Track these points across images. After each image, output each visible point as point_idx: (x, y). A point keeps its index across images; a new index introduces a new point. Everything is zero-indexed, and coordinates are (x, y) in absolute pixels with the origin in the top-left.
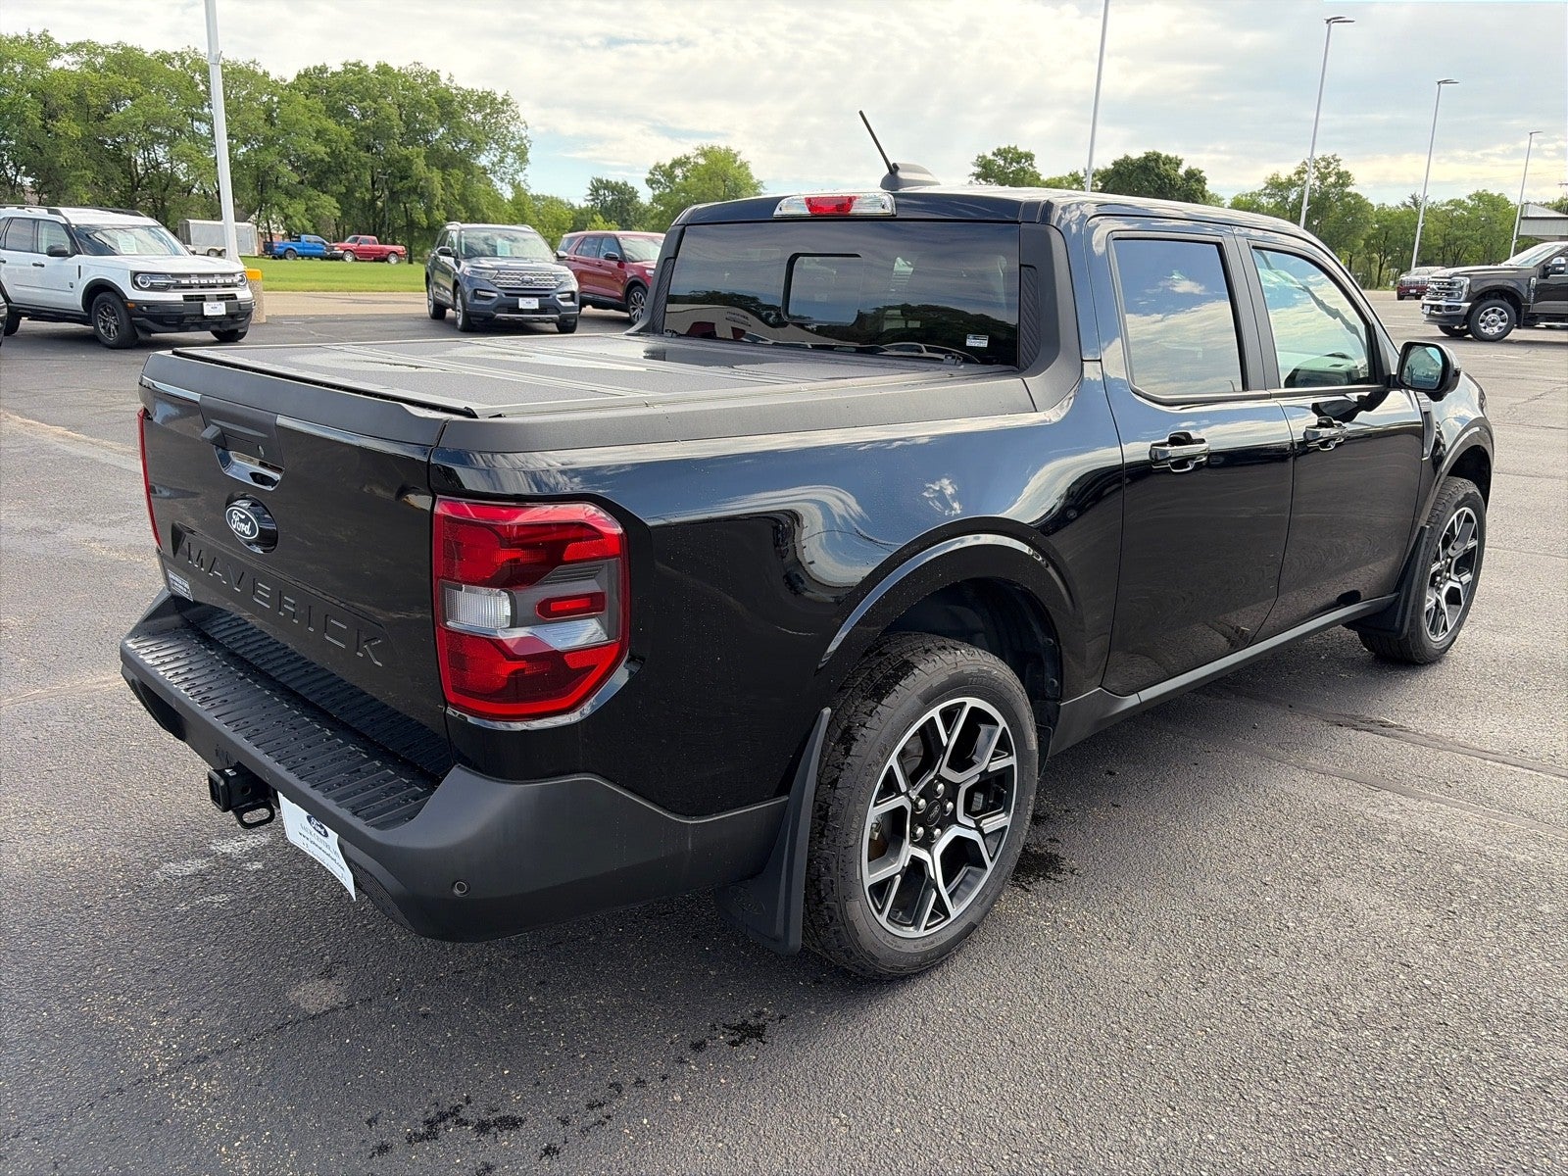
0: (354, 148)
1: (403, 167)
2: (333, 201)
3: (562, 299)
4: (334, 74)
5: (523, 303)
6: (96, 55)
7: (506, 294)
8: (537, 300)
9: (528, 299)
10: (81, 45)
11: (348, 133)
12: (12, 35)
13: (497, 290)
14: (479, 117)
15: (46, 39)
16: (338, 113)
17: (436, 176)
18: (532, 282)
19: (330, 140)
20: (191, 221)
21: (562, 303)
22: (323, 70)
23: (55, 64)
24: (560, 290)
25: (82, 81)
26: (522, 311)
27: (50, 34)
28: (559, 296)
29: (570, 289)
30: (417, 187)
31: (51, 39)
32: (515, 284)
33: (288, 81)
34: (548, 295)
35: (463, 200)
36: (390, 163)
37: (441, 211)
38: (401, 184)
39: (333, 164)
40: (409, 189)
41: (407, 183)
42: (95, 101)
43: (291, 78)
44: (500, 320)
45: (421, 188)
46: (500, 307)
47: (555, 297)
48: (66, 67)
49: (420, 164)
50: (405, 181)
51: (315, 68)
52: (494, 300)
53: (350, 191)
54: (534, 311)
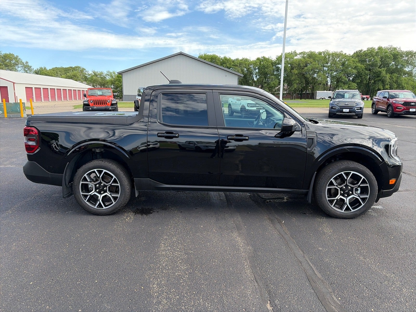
0: (365, 70)
1: (378, 74)
2: (356, 85)
3: (356, 109)
4: (364, 51)
5: (344, 110)
6: (305, 54)
7: (340, 108)
8: (349, 109)
9: (346, 109)
10: (302, 53)
11: (364, 66)
12: (288, 52)
13: (337, 107)
14: (406, 58)
15: (295, 52)
16: (362, 61)
17: (388, 76)
18: (348, 105)
19: (358, 69)
20: (317, 91)
21: (357, 110)
22: (361, 51)
23: (295, 58)
24: (356, 107)
25: (300, 60)
26: (344, 112)
27: (296, 51)
28: (356, 108)
29: (360, 106)
30: (381, 79)
31: (296, 52)
32: (343, 105)
33: (351, 55)
34: (353, 108)
35: (396, 82)
36: (374, 73)
37: (388, 86)
38: (377, 79)
39: (358, 75)
40: (379, 80)
41: (379, 78)
42: (302, 65)
43: (352, 53)
44: (338, 115)
45: (383, 79)
46: (338, 111)
47: (354, 109)
48: (298, 58)
49: (384, 73)
50: (378, 78)
51: (359, 50)
52: (336, 110)
53: (361, 82)
54: (348, 112)
